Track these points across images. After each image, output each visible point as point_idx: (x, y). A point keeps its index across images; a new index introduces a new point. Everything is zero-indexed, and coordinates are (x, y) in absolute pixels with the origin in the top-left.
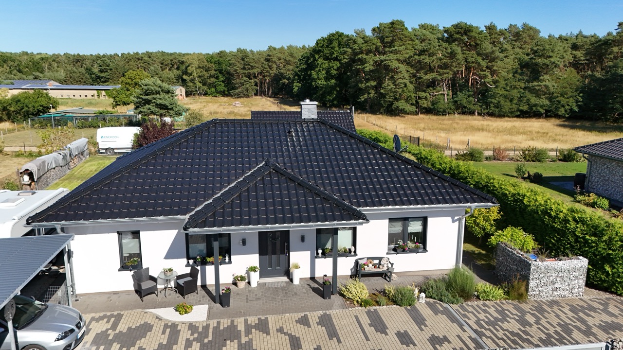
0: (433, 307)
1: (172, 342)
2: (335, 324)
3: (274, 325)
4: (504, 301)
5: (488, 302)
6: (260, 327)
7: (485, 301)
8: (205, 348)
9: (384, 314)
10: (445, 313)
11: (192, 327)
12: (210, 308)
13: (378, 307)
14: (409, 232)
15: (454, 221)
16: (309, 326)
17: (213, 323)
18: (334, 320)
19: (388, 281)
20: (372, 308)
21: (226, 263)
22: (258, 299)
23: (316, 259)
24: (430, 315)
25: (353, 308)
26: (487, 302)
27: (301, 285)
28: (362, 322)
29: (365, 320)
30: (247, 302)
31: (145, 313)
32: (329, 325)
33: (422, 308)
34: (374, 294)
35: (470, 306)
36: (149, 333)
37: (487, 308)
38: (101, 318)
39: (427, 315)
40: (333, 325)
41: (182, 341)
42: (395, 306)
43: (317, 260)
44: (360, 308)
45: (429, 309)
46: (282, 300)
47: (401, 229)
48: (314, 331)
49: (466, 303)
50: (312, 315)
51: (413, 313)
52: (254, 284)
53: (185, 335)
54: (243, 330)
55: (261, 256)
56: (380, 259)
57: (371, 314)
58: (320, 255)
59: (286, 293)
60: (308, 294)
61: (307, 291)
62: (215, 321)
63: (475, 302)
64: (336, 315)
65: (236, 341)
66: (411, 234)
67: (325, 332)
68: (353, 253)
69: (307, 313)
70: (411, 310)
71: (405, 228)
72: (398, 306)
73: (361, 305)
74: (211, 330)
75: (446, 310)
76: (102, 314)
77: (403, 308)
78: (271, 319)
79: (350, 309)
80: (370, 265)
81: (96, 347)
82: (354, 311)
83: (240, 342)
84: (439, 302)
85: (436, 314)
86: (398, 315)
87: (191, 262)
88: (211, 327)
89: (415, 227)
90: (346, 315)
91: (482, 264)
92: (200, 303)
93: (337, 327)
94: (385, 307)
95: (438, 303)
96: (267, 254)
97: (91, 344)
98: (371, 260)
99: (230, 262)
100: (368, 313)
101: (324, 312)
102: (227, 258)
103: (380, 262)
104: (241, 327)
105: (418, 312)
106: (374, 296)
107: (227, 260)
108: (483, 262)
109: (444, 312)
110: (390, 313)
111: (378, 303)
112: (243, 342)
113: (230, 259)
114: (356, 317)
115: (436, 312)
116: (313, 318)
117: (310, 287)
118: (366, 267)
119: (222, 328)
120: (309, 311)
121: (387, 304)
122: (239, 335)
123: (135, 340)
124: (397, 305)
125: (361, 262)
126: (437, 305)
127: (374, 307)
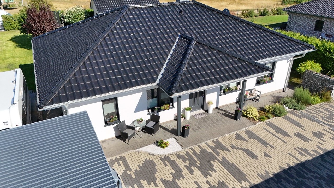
0: (295, 114)
1: (178, 171)
2: (258, 135)
3: (227, 145)
4: (322, 104)
6: (219, 147)
7: (314, 106)
8: (202, 170)
10: (304, 117)
11: (179, 156)
12: (177, 140)
15: (288, 62)
16: (247, 141)
19: (257, 102)
20: (267, 121)
22: (199, 128)
23: (220, 96)
27: (215, 114)
28: (271, 132)
30: (195, 131)
31: (138, 152)
32: (256, 137)
34: (259, 112)
35: (310, 109)
37: (319, 109)
39: (297, 120)
41: (183, 168)
42: (276, 117)
44: (261, 122)
46: (214, 126)
48: (252, 143)
49: (307, 108)
50: (240, 132)
51: (289, 120)
53: (181, 163)
54: (212, 151)
57: (270, 125)
58: (222, 94)
59: (211, 120)
60: (224, 119)
61: (222, 117)
62: (189, 149)
64: (253, 130)
67: (258, 142)
68: (238, 89)
69: (236, 132)
70: (286, 118)
72: (278, 117)
73: (260, 121)
74: (193, 156)
75: (302, 115)
78: (220, 140)
79: (257, 124)
80: (248, 94)
82: (260, 125)
83: (218, 160)
85: (301, 118)
86: (284, 123)
87: (150, 111)
88: (191, 154)
90: (258, 129)
92: (167, 138)
93: (261, 138)
94: (272, 119)
95: (294, 111)
101: (245, 129)
110: (278, 122)
111: (268, 118)
112: (221, 160)
113: (173, 105)
114: (264, 128)
115: (298, 116)
116: (243, 135)
117: (221, 114)
119: (198, 153)
122: (214, 156)
123: (152, 175)
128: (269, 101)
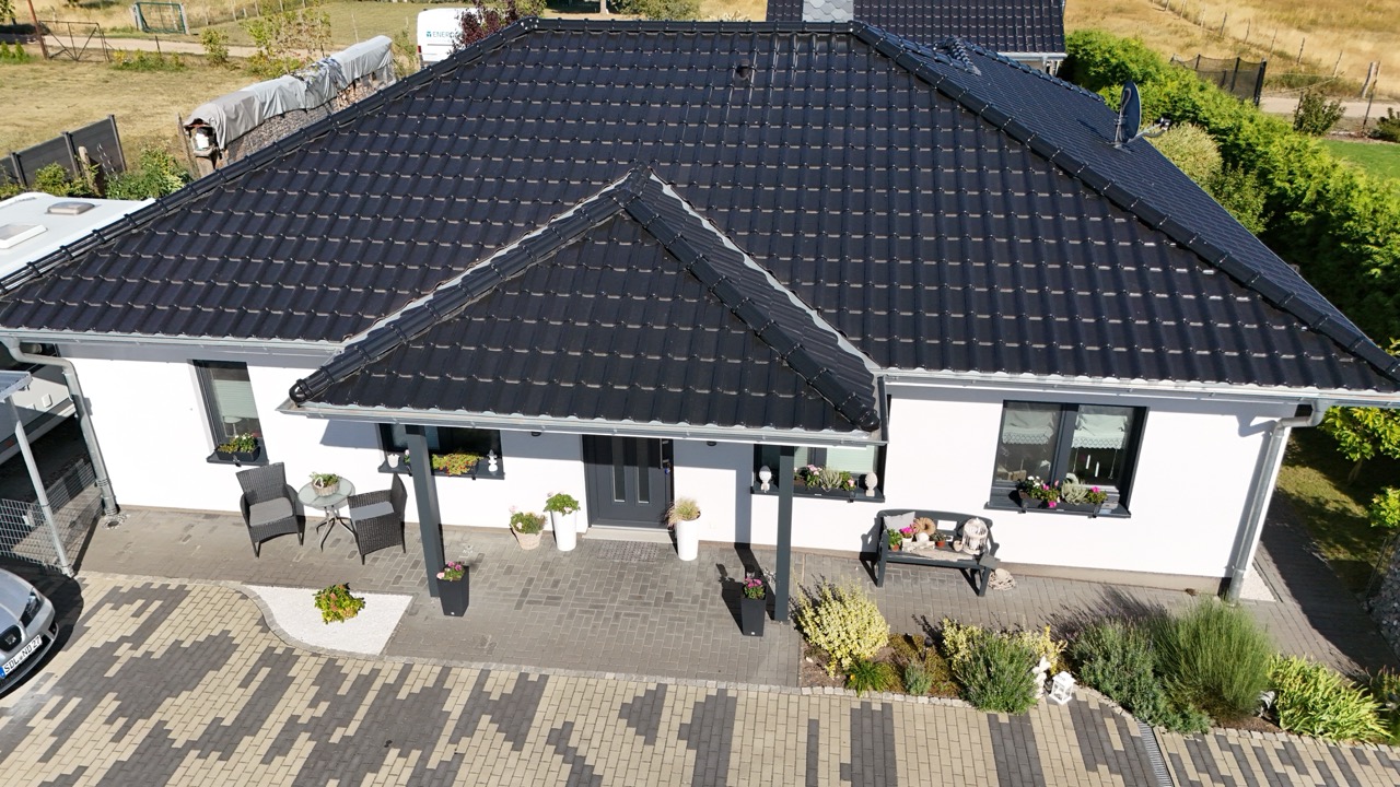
0: (1091, 730)
1: (248, 723)
2: (736, 743)
3: (550, 715)
4: (1369, 750)
5: (1307, 739)
6: (510, 711)
7: (1294, 738)
8: (321, 763)
9: (910, 732)
10: (1127, 772)
11: (330, 672)
12: (410, 612)
13: (898, 697)
14: (1076, 444)
15: (1245, 431)
16: (651, 739)
17: (389, 673)
18: (738, 726)
19: (977, 592)
20: (877, 698)
21: (488, 475)
22: (553, 600)
23: (753, 496)
24: (1069, 764)
25: (818, 689)
26: (1303, 745)
27: (698, 567)
28: (823, 755)
29: (835, 749)
30: (519, 605)
31: (245, 597)
32: (714, 745)
33: (1048, 730)
34: (908, 639)
35: (1231, 748)
36: (211, 674)
37: (1291, 771)
38: (130, 597)
39: (1057, 764)
40: (724, 748)
41: (274, 725)
42: (958, 703)
43: (755, 498)
44: (840, 691)
45: (1072, 735)
46: (617, 616)
47: (1050, 433)
48: (657, 760)
49: (1220, 731)
50: (682, 690)
51: (1009, 744)
52: (566, 543)
53: (297, 702)
54: (456, 713)
55: (592, 466)
56: (962, 520)
57: (867, 721)
58: (766, 486)
59: (643, 589)
60: (703, 605)
61: (705, 593)
62: (399, 663)
63: (1256, 735)
64: (751, 709)
65: (415, 754)
66: (1084, 451)
67: (689, 772)
68: (871, 493)
69: (669, 681)
70: (1006, 730)
71: (1063, 432)
72: (967, 704)
73: (847, 683)
74: (370, 697)
75: (1132, 755)
76: (139, 581)
77: (983, 716)
78: (558, 681)
79: (806, 691)
80: (923, 537)
81: (61, 698)
82: (814, 700)
83: (424, 759)
84: (1119, 710)
85: (1091, 766)
86: (955, 746)
87: (394, 460)
88: (378, 684)
89: (1099, 432)
90: (782, 713)
91: (1337, 562)
92: (393, 586)
93: (734, 760)
94: (923, 700)
95: (1114, 716)
96: (609, 461)
97: (57, 685)
98: (929, 521)
99: (500, 474)
100: (860, 716)
101: (723, 685)
102: (492, 461)
103: (960, 527)
104: (455, 705)
105: (1030, 745)
106: (907, 646)
107: (493, 468)
108: (1344, 555)
109: (1123, 760)
110: (931, 728)
111: (904, 683)
112: (432, 764)
113: (500, 465)
114: (813, 725)
115: (1094, 752)
116: (679, 707)
117: (722, 580)
118: (907, 541)
119: (402, 695)
120: (678, 675)
121: (935, 691)
122: (435, 734)
123: (165, 693)
124: (967, 698)
125: (892, 524)
126: (1110, 722)
127: (888, 697)
128: (1048, 611)
